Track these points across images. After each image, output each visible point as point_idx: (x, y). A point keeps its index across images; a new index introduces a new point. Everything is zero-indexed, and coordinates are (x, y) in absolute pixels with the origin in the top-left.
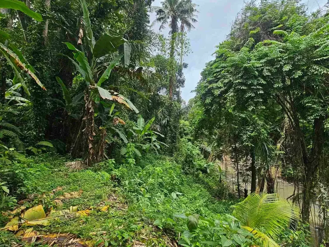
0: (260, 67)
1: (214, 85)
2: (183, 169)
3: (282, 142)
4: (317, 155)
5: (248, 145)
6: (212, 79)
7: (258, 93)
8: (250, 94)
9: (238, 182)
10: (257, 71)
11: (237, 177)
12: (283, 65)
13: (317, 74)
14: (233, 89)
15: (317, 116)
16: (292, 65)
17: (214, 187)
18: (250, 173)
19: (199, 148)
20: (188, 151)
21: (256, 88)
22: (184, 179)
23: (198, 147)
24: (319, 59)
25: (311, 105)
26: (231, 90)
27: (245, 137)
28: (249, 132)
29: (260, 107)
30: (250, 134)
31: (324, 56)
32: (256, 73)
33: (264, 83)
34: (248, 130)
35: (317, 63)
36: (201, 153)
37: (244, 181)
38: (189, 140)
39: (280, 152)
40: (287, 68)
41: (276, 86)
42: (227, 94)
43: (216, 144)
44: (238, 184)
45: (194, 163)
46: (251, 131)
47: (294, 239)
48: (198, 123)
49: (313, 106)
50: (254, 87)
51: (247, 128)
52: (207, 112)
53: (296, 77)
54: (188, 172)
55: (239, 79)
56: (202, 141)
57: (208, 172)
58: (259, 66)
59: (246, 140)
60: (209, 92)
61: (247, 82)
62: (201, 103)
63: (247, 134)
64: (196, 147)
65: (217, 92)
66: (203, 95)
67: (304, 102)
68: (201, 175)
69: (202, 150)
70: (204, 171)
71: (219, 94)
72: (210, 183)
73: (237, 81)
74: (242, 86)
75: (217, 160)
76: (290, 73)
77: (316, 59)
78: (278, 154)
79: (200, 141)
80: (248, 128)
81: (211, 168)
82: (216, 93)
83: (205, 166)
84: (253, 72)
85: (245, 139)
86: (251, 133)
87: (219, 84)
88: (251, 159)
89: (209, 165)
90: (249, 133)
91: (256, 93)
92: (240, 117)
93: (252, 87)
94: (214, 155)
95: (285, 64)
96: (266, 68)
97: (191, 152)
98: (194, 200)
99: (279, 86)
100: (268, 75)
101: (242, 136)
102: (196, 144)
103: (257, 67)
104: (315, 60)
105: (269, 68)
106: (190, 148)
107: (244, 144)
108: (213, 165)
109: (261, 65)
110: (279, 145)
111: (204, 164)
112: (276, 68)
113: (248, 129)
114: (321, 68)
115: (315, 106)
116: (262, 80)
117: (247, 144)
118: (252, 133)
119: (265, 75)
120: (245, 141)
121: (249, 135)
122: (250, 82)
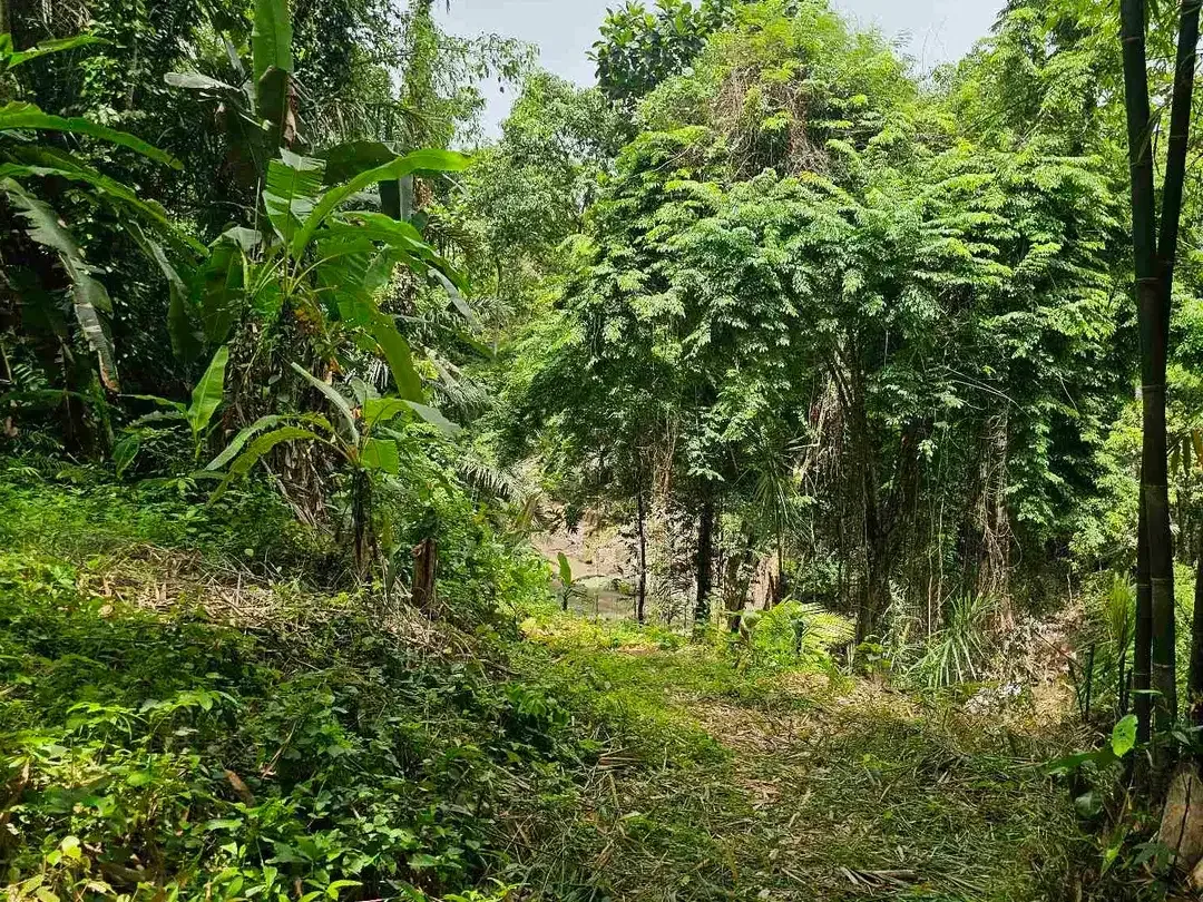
0: (788, 262)
3: (807, 462)
4: (901, 512)
5: (703, 476)
7: (777, 344)
8: (756, 346)
10: (778, 273)
12: (843, 269)
14: (710, 321)
15: (906, 417)
16: (865, 275)
21: (772, 327)
25: (895, 388)
27: (694, 444)
28: (709, 425)
30: (713, 434)
33: (794, 313)
34: (706, 420)
39: (802, 499)
40: (852, 283)
41: (821, 327)
46: (718, 424)
49: (899, 392)
50: (767, 325)
51: (704, 411)
53: (870, 314)
55: (729, 293)
59: (699, 457)
61: (750, 305)
63: (703, 434)
64: (444, 466)
73: (722, 300)
74: (735, 319)
76: (858, 300)
80: (708, 411)
85: (695, 454)
86: (716, 430)
90: (710, 433)
91: (771, 344)
93: (762, 325)
96: (803, 269)
99: (828, 329)
100: (806, 292)
101: (684, 442)
102: (445, 456)
105: (810, 271)
107: (691, 473)
109: (790, 257)
110: (799, 472)
113: (709, 416)
115: (906, 392)
116: (789, 304)
117: (700, 471)
118: (719, 432)
119: (797, 291)
121: (708, 439)
122: (758, 308)
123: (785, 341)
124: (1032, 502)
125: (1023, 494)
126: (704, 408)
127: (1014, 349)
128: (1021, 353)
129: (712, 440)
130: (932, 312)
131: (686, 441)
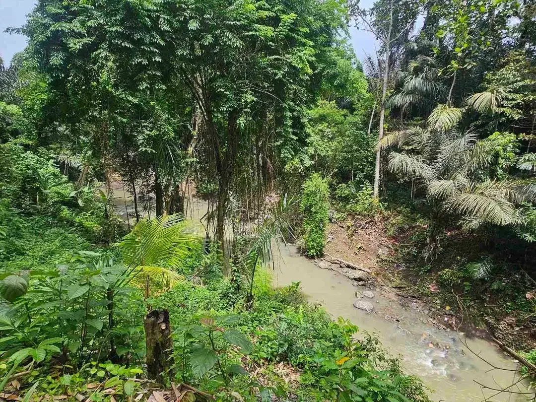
0: (154, 11)
1: (65, 26)
2: (19, 206)
3: (194, 145)
5: (146, 151)
6: (60, 11)
7: (154, 60)
8: (140, 60)
9: (137, 212)
10: (149, 17)
11: (134, 204)
12: (188, 18)
13: (230, 46)
14: (107, 43)
15: (230, 107)
16: (200, 22)
17: (95, 229)
18: (153, 195)
19: (54, 163)
20: (29, 169)
21: (149, 50)
22: (21, 226)
23: (52, 161)
24: (232, 23)
25: (223, 90)
26: (104, 45)
27: (140, 137)
28: (146, 129)
29: (158, 86)
30: (148, 133)
31: (238, 21)
32: (147, 21)
33: (162, 43)
34: (145, 126)
35: (230, 28)
36: (62, 172)
37: (145, 208)
38: (27, 147)
39: (192, 160)
40: (193, 25)
41: (179, 52)
42: (97, 53)
43: (90, 153)
44: (137, 214)
45: (44, 191)
46: (150, 127)
47: (206, 263)
48: (42, 109)
49: (225, 93)
50: (145, 48)
51: (144, 122)
52: (57, 84)
53: (205, 44)
54: (31, 211)
55: (117, 25)
56: (61, 148)
57: (81, 205)
58: (152, 8)
59: (143, 143)
60: (56, 41)
61: (133, 34)
62: (40, 63)
63: (143, 133)
64: (48, 160)
65: (75, 45)
66: (42, 44)
67: (215, 86)
68: (66, 212)
69: (62, 166)
70: (72, 204)
71: (79, 49)
72: (86, 223)
73: (114, 29)
74: (123, 42)
75: (97, 183)
76: (198, 35)
77: (229, 22)
78: (189, 163)
79: (55, 150)
81: (86, 197)
82: (72, 45)
83: (73, 194)
84: (142, 18)
85: (141, 141)
86: (149, 131)
87: (76, 26)
88: (154, 173)
89: (81, 192)
91: (149, 60)
92: (129, 102)
93: (142, 47)
94: (89, 174)
95: (191, 18)
96: (164, 16)
97: (35, 171)
98: (49, 256)
99: (183, 54)
100: (168, 31)
101: (135, 136)
102: (47, 155)
103: (148, 11)
104: (227, 22)
105: (169, 18)
106: (32, 163)
107: (140, 150)
108: (89, 191)
109: (155, 8)
110: (190, 149)
111: (69, 191)
112: (179, 21)
113: (146, 124)
114: (235, 38)
115: (228, 93)
116: (158, 37)
117: (144, 149)
118: (151, 131)
119: (162, 29)
120: (141, 144)
121: (147, 135)
122: (137, 36)
123: (158, 59)
124: (286, 149)
125: (282, 145)
126: (143, 121)
127: (276, 74)
128: (279, 76)
129: (148, 135)
130: (238, 44)
131: (136, 136)
